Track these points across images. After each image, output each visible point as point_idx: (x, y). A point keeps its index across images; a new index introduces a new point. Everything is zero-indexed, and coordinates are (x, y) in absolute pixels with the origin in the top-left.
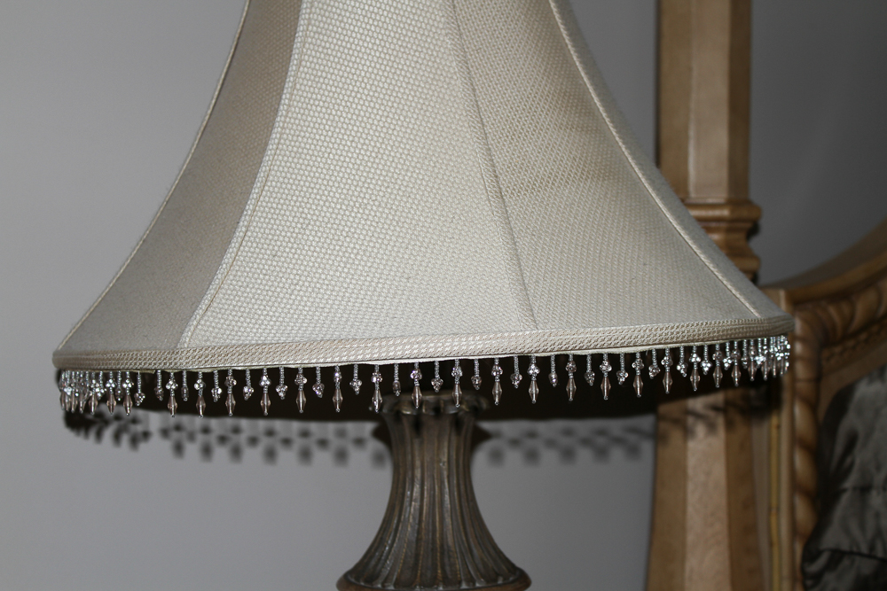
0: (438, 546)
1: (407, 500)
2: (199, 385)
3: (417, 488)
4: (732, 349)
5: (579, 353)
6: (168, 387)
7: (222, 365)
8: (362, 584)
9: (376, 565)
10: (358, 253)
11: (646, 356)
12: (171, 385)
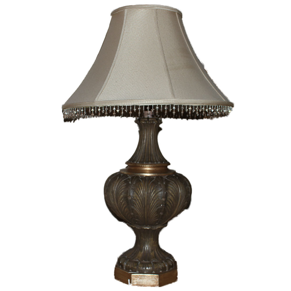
0: (149, 154)
1: (142, 143)
2: (99, 110)
3: (145, 141)
4: (219, 107)
5: (184, 105)
6: (92, 110)
7: (104, 105)
8: (131, 162)
9: (135, 158)
10: (135, 82)
11: (199, 107)
12: (93, 110)
